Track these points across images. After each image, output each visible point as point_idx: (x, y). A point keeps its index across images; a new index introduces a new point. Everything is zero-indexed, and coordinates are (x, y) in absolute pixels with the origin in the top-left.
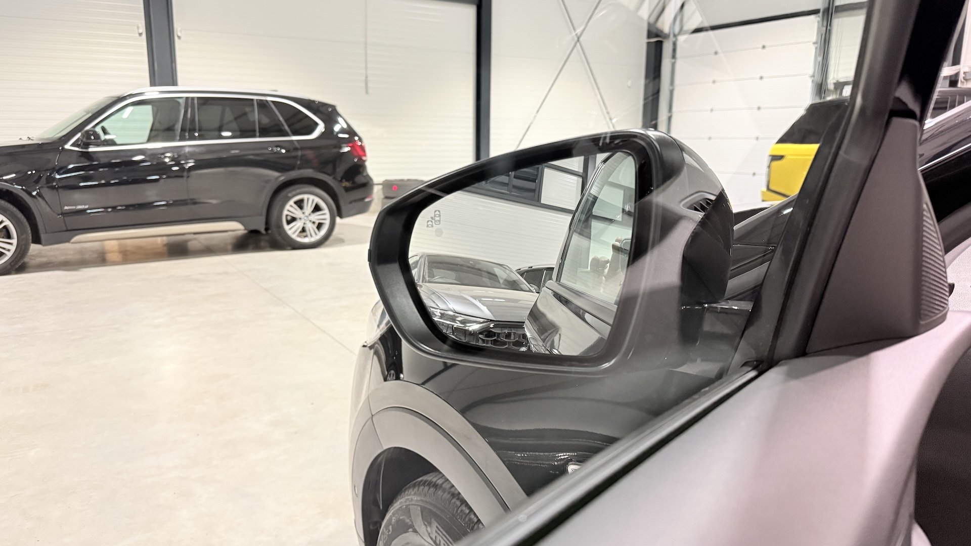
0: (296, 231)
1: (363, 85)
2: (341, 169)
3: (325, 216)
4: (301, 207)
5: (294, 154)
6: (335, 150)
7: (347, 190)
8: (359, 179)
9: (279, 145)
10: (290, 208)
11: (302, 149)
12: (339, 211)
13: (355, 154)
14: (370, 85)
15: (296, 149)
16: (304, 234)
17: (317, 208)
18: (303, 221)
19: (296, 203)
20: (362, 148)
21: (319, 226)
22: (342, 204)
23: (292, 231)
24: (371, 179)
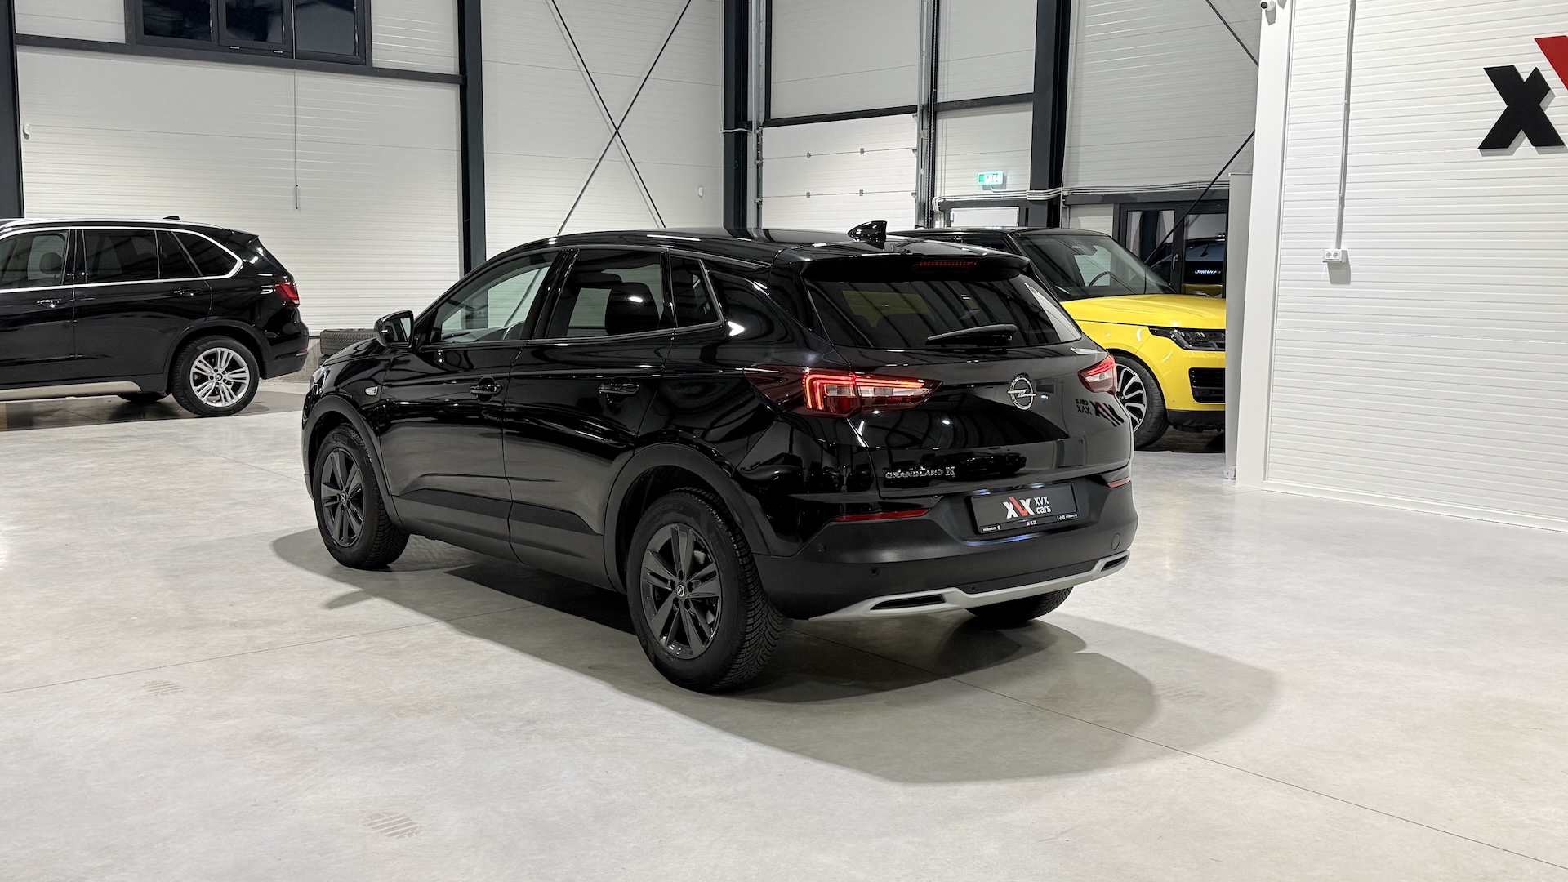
0: (205, 394)
1: (292, 197)
2: (264, 316)
3: (246, 375)
4: (214, 365)
5: (206, 297)
6: (256, 292)
7: (273, 342)
8: (289, 328)
9: (186, 286)
10: (199, 364)
11: (215, 291)
12: (262, 371)
13: (284, 296)
14: (301, 197)
15: (207, 292)
16: (218, 397)
17: (234, 365)
18: (215, 381)
19: (205, 358)
20: (293, 289)
21: (236, 387)
22: (265, 359)
23: (201, 393)
24: (306, 328)
